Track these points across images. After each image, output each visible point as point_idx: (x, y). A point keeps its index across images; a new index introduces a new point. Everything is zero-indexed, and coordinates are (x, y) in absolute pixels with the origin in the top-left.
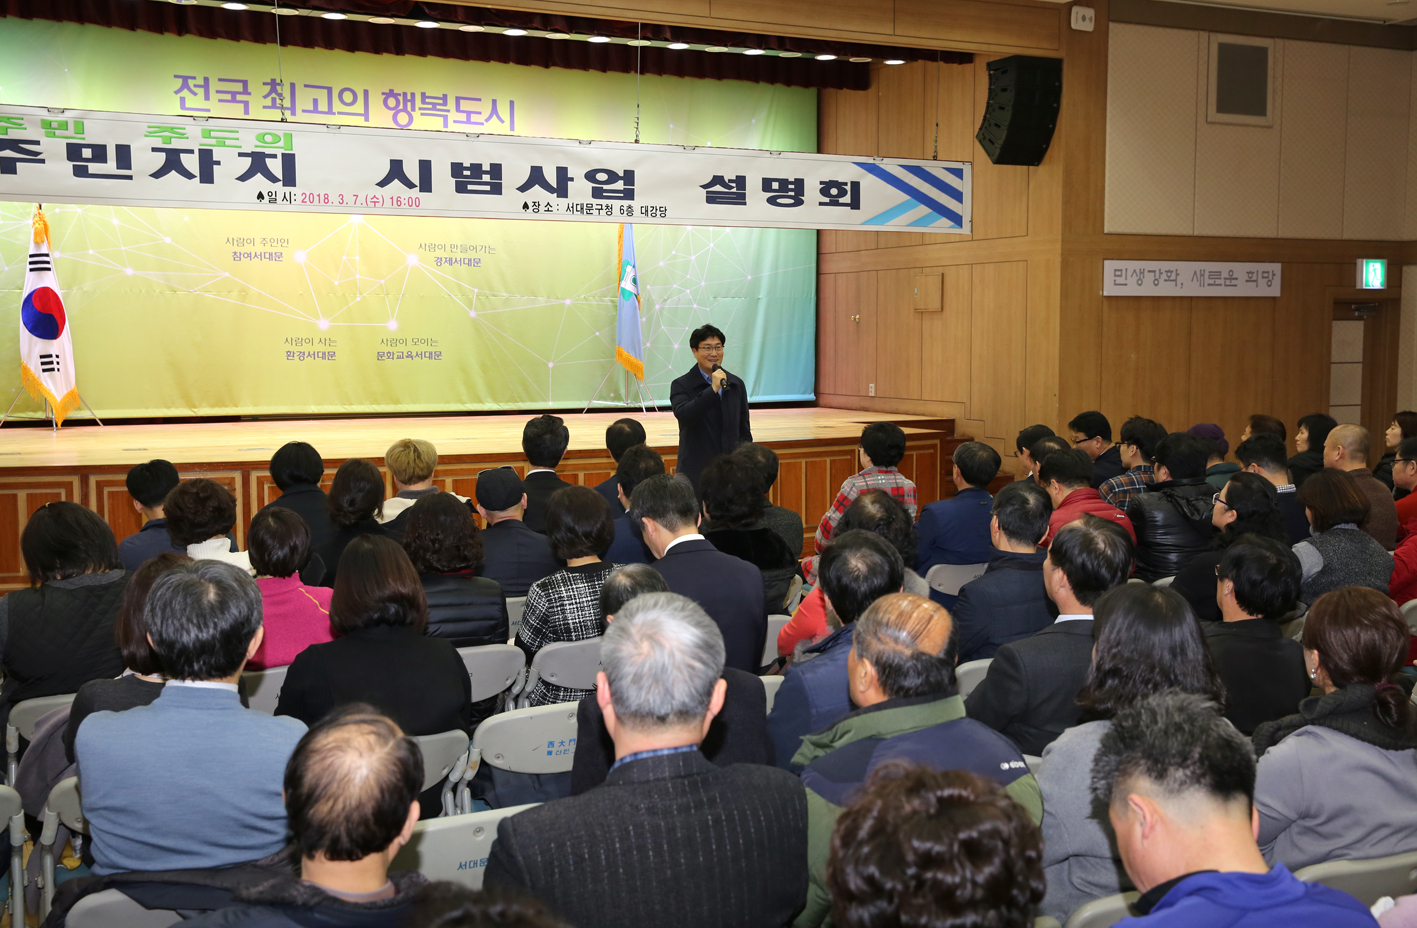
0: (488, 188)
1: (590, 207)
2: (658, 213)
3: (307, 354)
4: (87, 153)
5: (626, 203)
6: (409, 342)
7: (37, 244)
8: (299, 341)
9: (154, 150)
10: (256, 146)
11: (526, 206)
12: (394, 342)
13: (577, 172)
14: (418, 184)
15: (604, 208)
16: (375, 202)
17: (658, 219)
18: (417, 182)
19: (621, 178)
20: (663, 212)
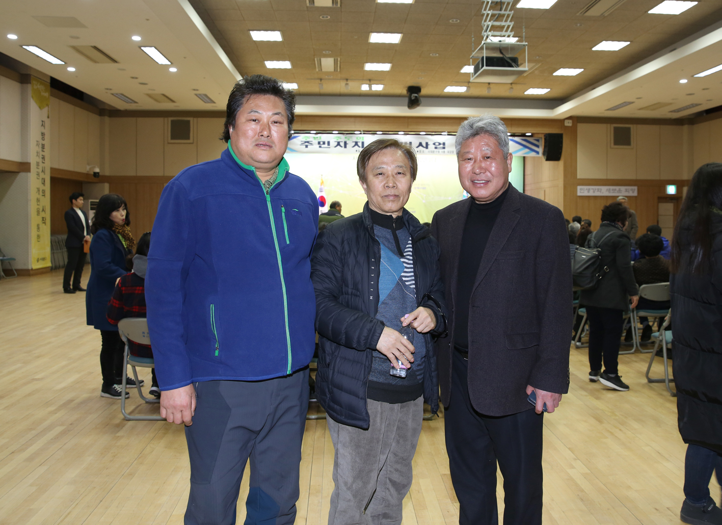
1: (434, 151)
4: (322, 143)
7: (321, 186)
9: (335, 142)
13: (430, 143)
15: (438, 151)
19: (442, 144)
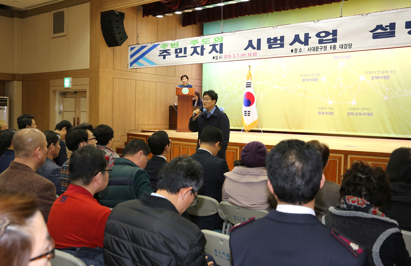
0: (279, 46)
1: (317, 48)
2: (348, 46)
3: (325, 113)
4: (178, 51)
5: (333, 44)
6: (360, 109)
7: (248, 79)
8: (322, 108)
9: (192, 47)
10: (214, 42)
11: (292, 51)
12: (354, 109)
13: (312, 34)
14: (256, 48)
15: (323, 47)
16: (243, 56)
17: (348, 50)
18: (256, 47)
19: (331, 34)
20: (350, 46)
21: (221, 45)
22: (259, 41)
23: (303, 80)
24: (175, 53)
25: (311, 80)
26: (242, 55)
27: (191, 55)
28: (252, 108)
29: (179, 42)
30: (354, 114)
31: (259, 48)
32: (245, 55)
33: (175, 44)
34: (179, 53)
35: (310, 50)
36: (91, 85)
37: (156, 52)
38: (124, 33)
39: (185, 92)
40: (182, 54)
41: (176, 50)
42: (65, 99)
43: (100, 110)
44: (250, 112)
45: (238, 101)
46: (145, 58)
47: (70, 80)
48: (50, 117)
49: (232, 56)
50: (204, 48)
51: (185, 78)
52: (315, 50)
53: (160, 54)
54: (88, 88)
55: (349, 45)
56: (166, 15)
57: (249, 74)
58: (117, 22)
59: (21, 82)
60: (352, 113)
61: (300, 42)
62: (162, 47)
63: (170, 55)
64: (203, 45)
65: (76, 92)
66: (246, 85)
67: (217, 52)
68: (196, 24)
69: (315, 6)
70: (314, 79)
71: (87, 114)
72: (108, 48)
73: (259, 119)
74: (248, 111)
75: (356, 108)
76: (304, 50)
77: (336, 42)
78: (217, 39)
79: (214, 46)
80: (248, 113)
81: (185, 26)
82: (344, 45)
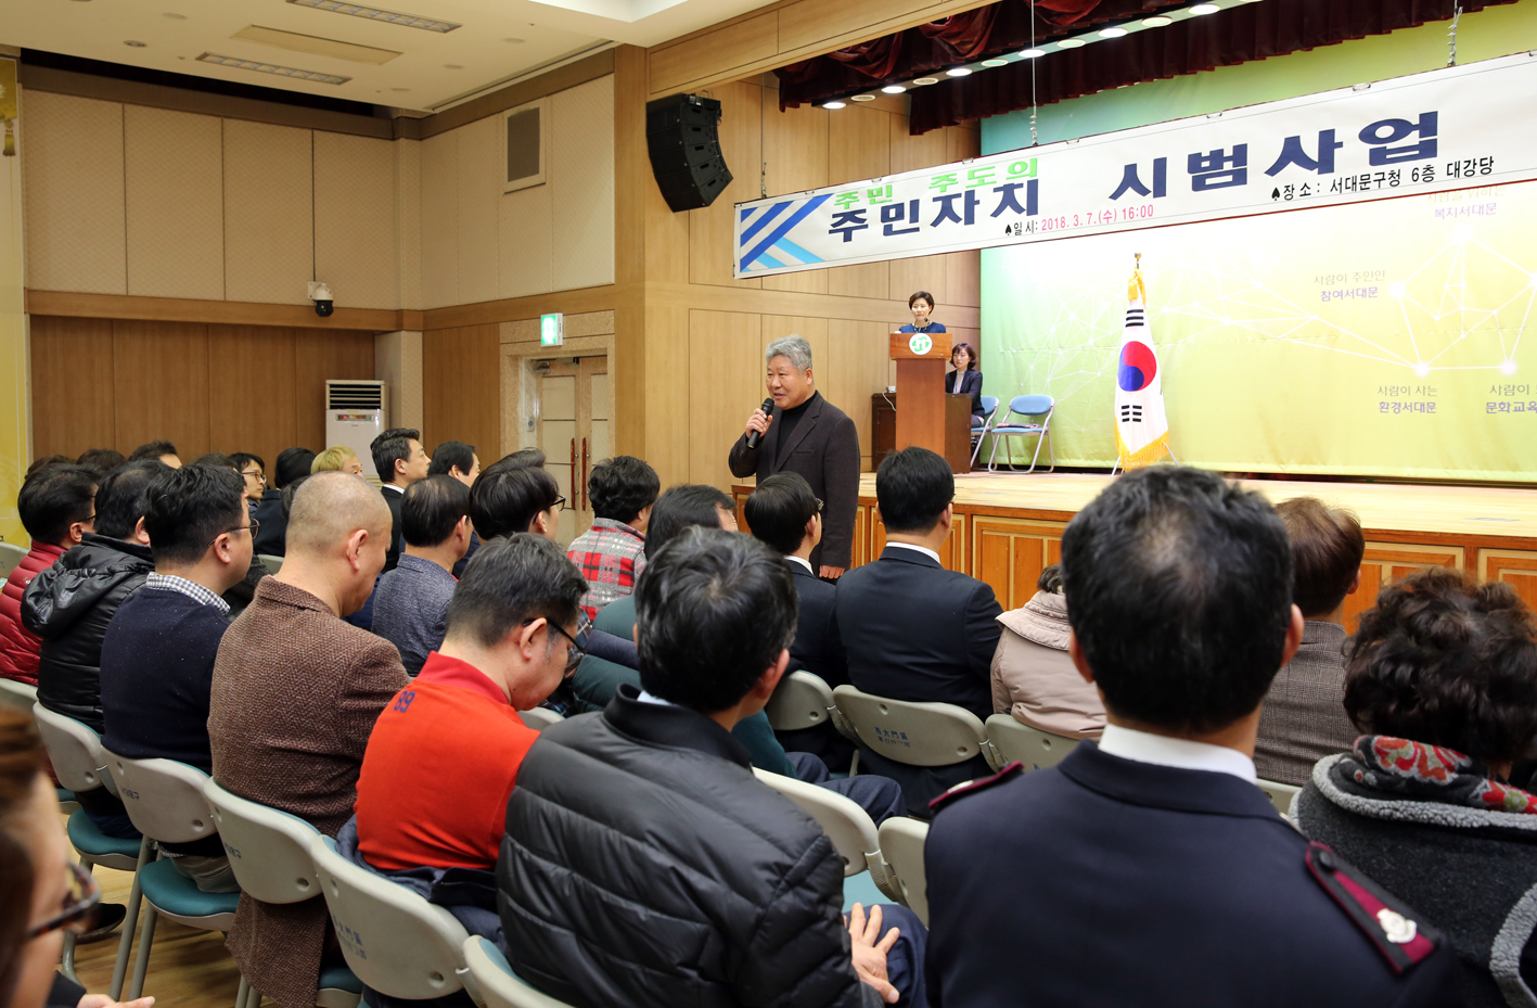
0: (1229, 178)
1: (1365, 179)
2: (1478, 168)
3: (1403, 406)
4: (892, 213)
5: (1422, 164)
7: (1133, 299)
8: (1395, 391)
9: (935, 200)
10: (1008, 179)
11: (1276, 194)
12: (1511, 390)
14: (1152, 189)
16: (1108, 218)
17: (1478, 179)
19: (1415, 127)
20: (1487, 165)
21: (1033, 186)
22: (1160, 166)
23: (1325, 296)
24: (882, 221)
25: (1352, 293)
26: (1102, 216)
27: (935, 224)
28: (1148, 396)
29: (893, 185)
30: (1512, 408)
31: (1160, 189)
32: (1113, 215)
33: (880, 192)
34: (893, 219)
35: (1338, 187)
36: (619, 334)
37: (822, 218)
38: (718, 164)
39: (921, 349)
40: (905, 223)
41: (885, 211)
42: (546, 382)
43: (647, 413)
44: (1140, 408)
45: (1099, 374)
46: (785, 239)
47: (559, 320)
48: (502, 438)
49: (1070, 221)
50: (976, 199)
51: (922, 301)
52: (1358, 186)
53: (834, 225)
54: (610, 345)
55: (1484, 162)
56: (853, 98)
57: (1136, 282)
58: (697, 129)
59: (420, 334)
60: (1502, 403)
61: (1306, 163)
62: (838, 203)
63: (866, 226)
64: (973, 191)
65: (577, 360)
66: (1128, 319)
67: (1019, 210)
68: (956, 124)
69: (1363, 38)
70: (1364, 291)
71: (609, 428)
72: (672, 216)
73: (1173, 432)
74: (1134, 407)
75: (1517, 386)
76: (1318, 188)
77: (1435, 156)
78: (1018, 168)
79: (1008, 190)
80: (1135, 413)
81: (921, 133)
82: (1463, 165)
